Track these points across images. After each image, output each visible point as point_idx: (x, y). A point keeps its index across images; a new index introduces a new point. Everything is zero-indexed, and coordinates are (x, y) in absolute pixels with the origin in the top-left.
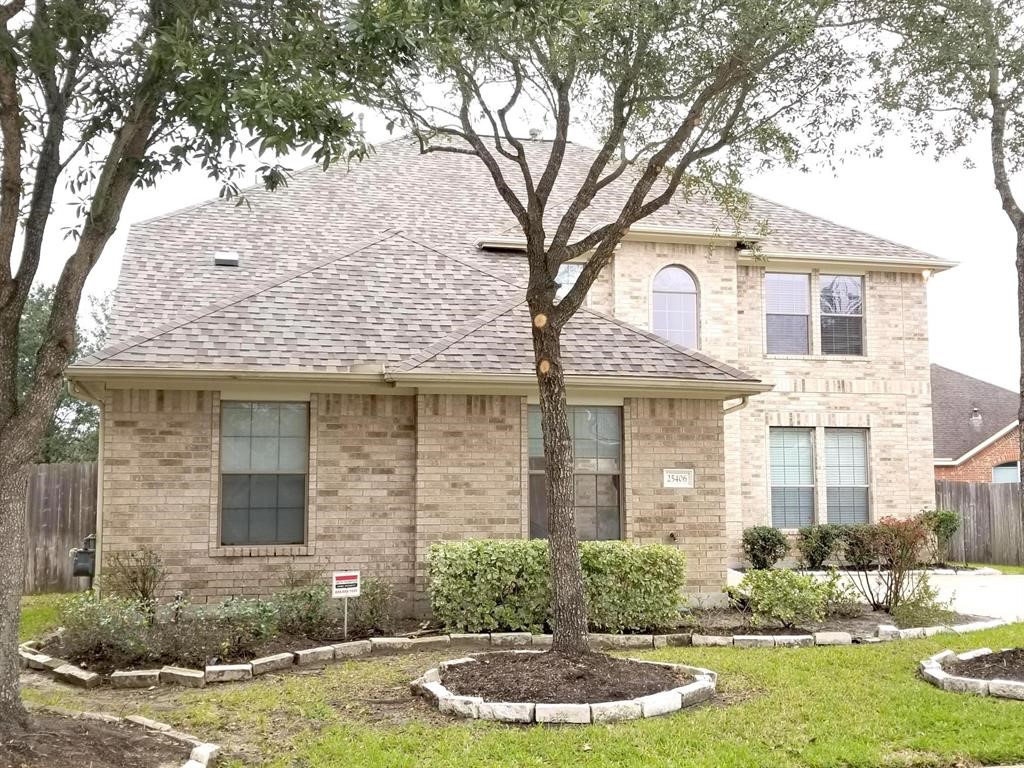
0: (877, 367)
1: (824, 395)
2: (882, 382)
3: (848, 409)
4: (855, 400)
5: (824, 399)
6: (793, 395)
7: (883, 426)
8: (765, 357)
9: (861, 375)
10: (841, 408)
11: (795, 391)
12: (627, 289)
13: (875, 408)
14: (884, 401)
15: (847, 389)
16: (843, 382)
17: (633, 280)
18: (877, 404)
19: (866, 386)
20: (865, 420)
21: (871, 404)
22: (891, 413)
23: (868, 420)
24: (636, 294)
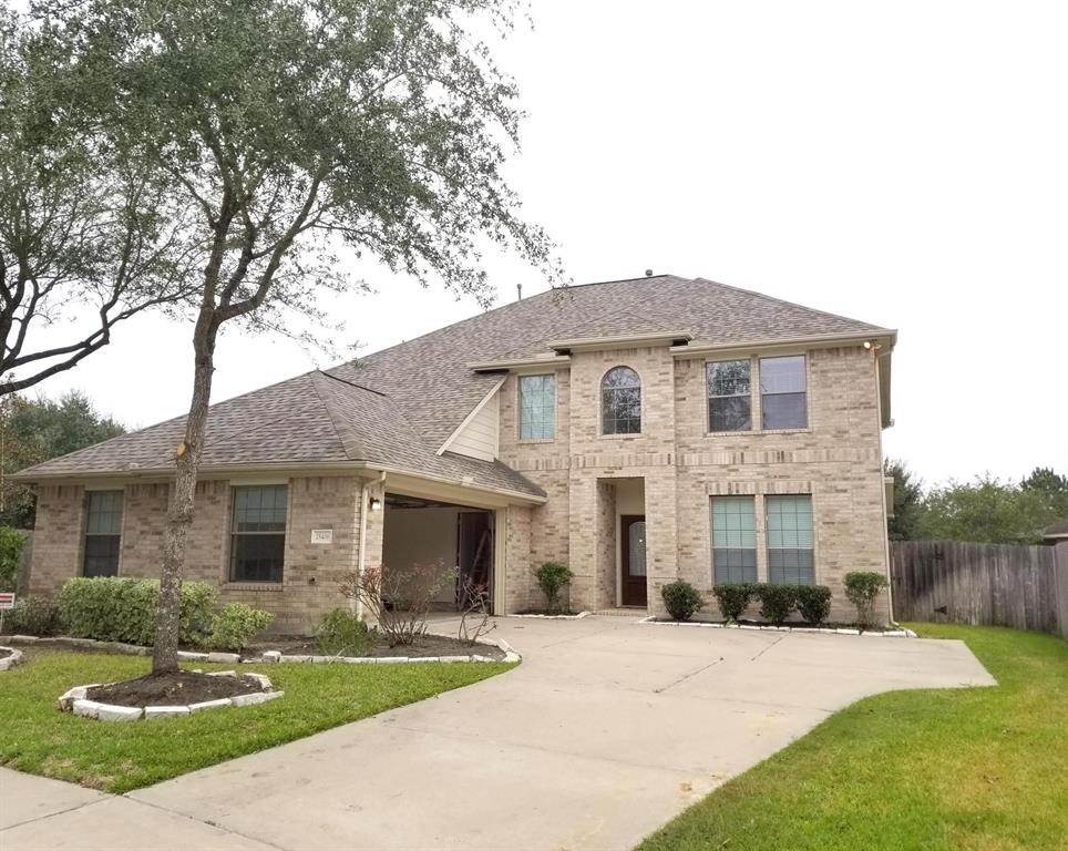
0: (819, 437)
1: (762, 465)
2: (824, 451)
3: (788, 477)
4: (795, 469)
5: (763, 469)
6: (733, 467)
7: (825, 492)
8: (705, 436)
9: (802, 446)
10: (781, 477)
11: (734, 463)
12: (579, 390)
13: (817, 476)
14: (826, 468)
15: (787, 458)
16: (783, 453)
17: (585, 383)
18: (819, 472)
19: (807, 455)
20: (805, 486)
21: (813, 472)
22: (834, 480)
23: (809, 487)
24: (587, 393)
